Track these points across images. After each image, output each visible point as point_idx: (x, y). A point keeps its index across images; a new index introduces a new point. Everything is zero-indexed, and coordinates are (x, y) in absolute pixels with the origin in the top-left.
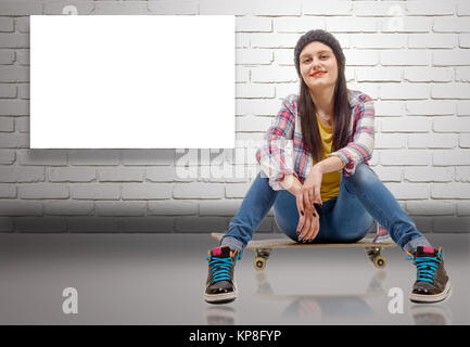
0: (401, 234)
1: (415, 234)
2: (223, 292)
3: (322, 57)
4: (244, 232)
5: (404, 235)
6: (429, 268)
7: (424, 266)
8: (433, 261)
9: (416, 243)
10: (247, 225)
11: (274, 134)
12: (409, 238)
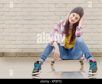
0: (87, 56)
1: (91, 56)
2: (35, 72)
5: (88, 56)
6: (93, 66)
7: (92, 65)
8: (95, 64)
9: (91, 59)
12: (89, 57)
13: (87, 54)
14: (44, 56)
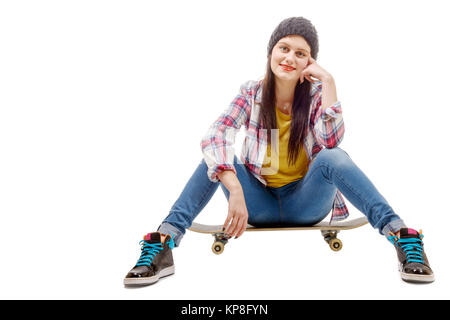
3: (299, 53)
4: (181, 217)
10: (185, 211)
11: (225, 123)
13: (378, 208)
14: (183, 215)
